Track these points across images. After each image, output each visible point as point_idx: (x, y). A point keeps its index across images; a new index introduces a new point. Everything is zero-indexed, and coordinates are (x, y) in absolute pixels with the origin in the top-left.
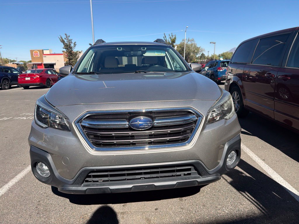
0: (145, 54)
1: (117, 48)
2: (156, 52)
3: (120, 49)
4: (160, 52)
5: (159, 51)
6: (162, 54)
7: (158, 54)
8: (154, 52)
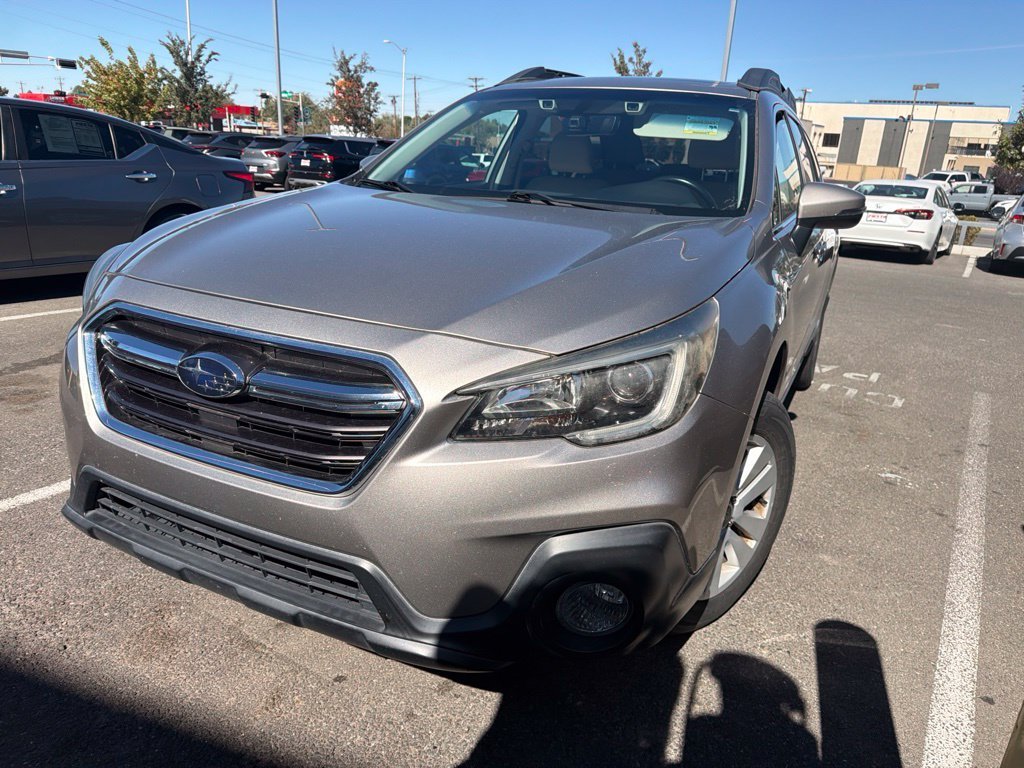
0: (640, 126)
1: (541, 102)
2: (691, 122)
3: (550, 104)
4: (707, 123)
5: (703, 118)
6: (715, 130)
7: (697, 129)
8: (683, 122)
